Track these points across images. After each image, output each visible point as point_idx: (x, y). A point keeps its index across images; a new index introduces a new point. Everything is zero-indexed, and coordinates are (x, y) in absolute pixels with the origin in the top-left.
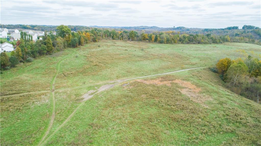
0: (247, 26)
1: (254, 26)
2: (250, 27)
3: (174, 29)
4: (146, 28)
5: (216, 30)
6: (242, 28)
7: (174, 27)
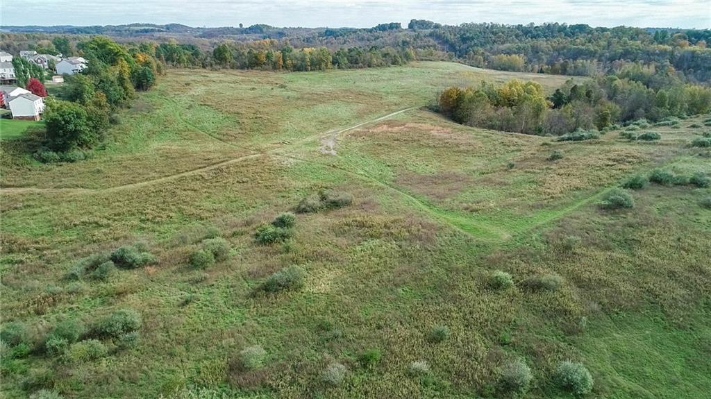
0: (417, 22)
1: (431, 20)
2: (424, 24)
3: (242, 31)
4: (152, 30)
5: (355, 31)
6: (407, 27)
7: (241, 25)
